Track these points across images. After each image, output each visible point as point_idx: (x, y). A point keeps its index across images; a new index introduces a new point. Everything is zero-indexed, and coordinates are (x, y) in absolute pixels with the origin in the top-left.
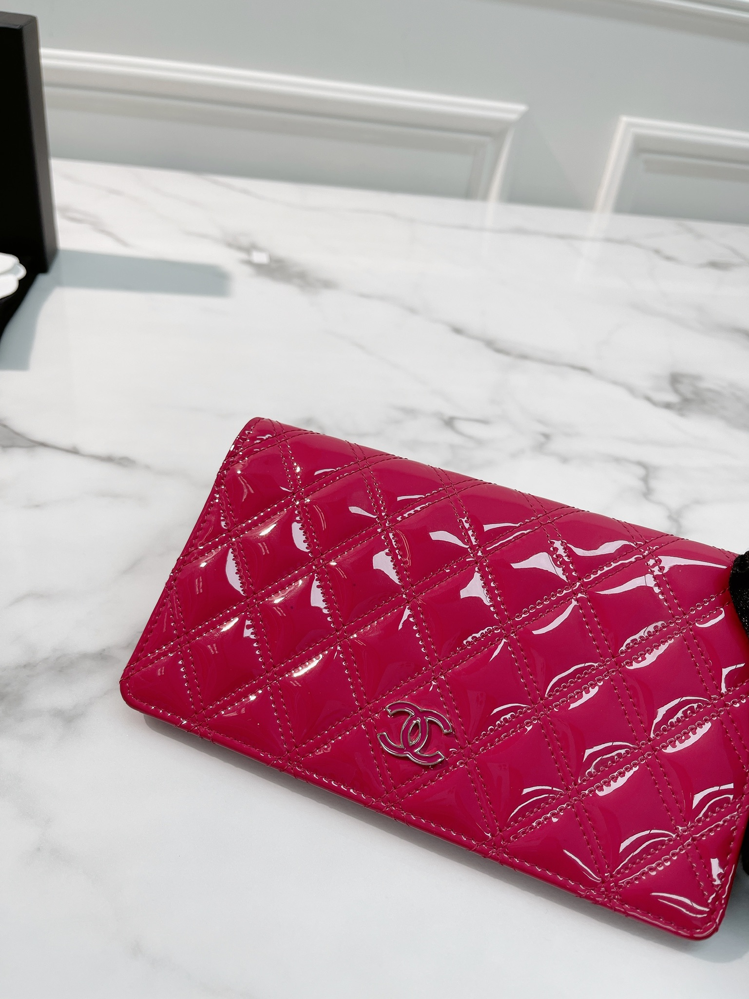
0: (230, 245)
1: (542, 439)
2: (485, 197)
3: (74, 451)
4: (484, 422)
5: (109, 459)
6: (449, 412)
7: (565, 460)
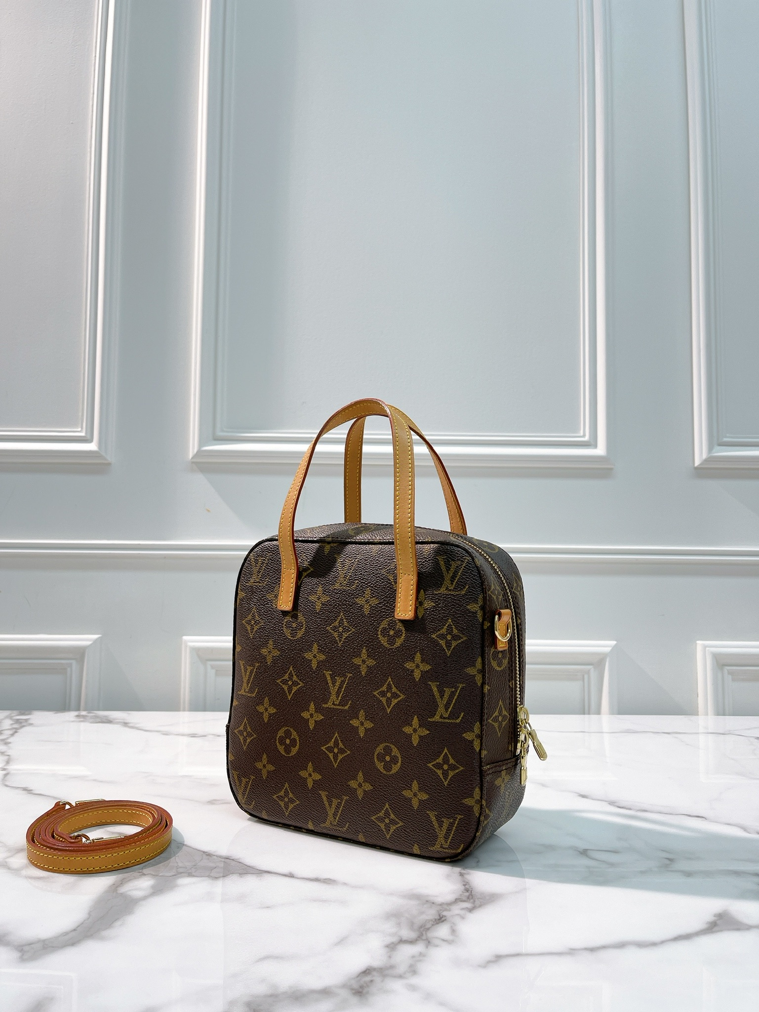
1: (668, 862)
2: (598, 712)
3: (291, 876)
4: (615, 852)
5: (317, 880)
6: (582, 845)
7: (689, 874)
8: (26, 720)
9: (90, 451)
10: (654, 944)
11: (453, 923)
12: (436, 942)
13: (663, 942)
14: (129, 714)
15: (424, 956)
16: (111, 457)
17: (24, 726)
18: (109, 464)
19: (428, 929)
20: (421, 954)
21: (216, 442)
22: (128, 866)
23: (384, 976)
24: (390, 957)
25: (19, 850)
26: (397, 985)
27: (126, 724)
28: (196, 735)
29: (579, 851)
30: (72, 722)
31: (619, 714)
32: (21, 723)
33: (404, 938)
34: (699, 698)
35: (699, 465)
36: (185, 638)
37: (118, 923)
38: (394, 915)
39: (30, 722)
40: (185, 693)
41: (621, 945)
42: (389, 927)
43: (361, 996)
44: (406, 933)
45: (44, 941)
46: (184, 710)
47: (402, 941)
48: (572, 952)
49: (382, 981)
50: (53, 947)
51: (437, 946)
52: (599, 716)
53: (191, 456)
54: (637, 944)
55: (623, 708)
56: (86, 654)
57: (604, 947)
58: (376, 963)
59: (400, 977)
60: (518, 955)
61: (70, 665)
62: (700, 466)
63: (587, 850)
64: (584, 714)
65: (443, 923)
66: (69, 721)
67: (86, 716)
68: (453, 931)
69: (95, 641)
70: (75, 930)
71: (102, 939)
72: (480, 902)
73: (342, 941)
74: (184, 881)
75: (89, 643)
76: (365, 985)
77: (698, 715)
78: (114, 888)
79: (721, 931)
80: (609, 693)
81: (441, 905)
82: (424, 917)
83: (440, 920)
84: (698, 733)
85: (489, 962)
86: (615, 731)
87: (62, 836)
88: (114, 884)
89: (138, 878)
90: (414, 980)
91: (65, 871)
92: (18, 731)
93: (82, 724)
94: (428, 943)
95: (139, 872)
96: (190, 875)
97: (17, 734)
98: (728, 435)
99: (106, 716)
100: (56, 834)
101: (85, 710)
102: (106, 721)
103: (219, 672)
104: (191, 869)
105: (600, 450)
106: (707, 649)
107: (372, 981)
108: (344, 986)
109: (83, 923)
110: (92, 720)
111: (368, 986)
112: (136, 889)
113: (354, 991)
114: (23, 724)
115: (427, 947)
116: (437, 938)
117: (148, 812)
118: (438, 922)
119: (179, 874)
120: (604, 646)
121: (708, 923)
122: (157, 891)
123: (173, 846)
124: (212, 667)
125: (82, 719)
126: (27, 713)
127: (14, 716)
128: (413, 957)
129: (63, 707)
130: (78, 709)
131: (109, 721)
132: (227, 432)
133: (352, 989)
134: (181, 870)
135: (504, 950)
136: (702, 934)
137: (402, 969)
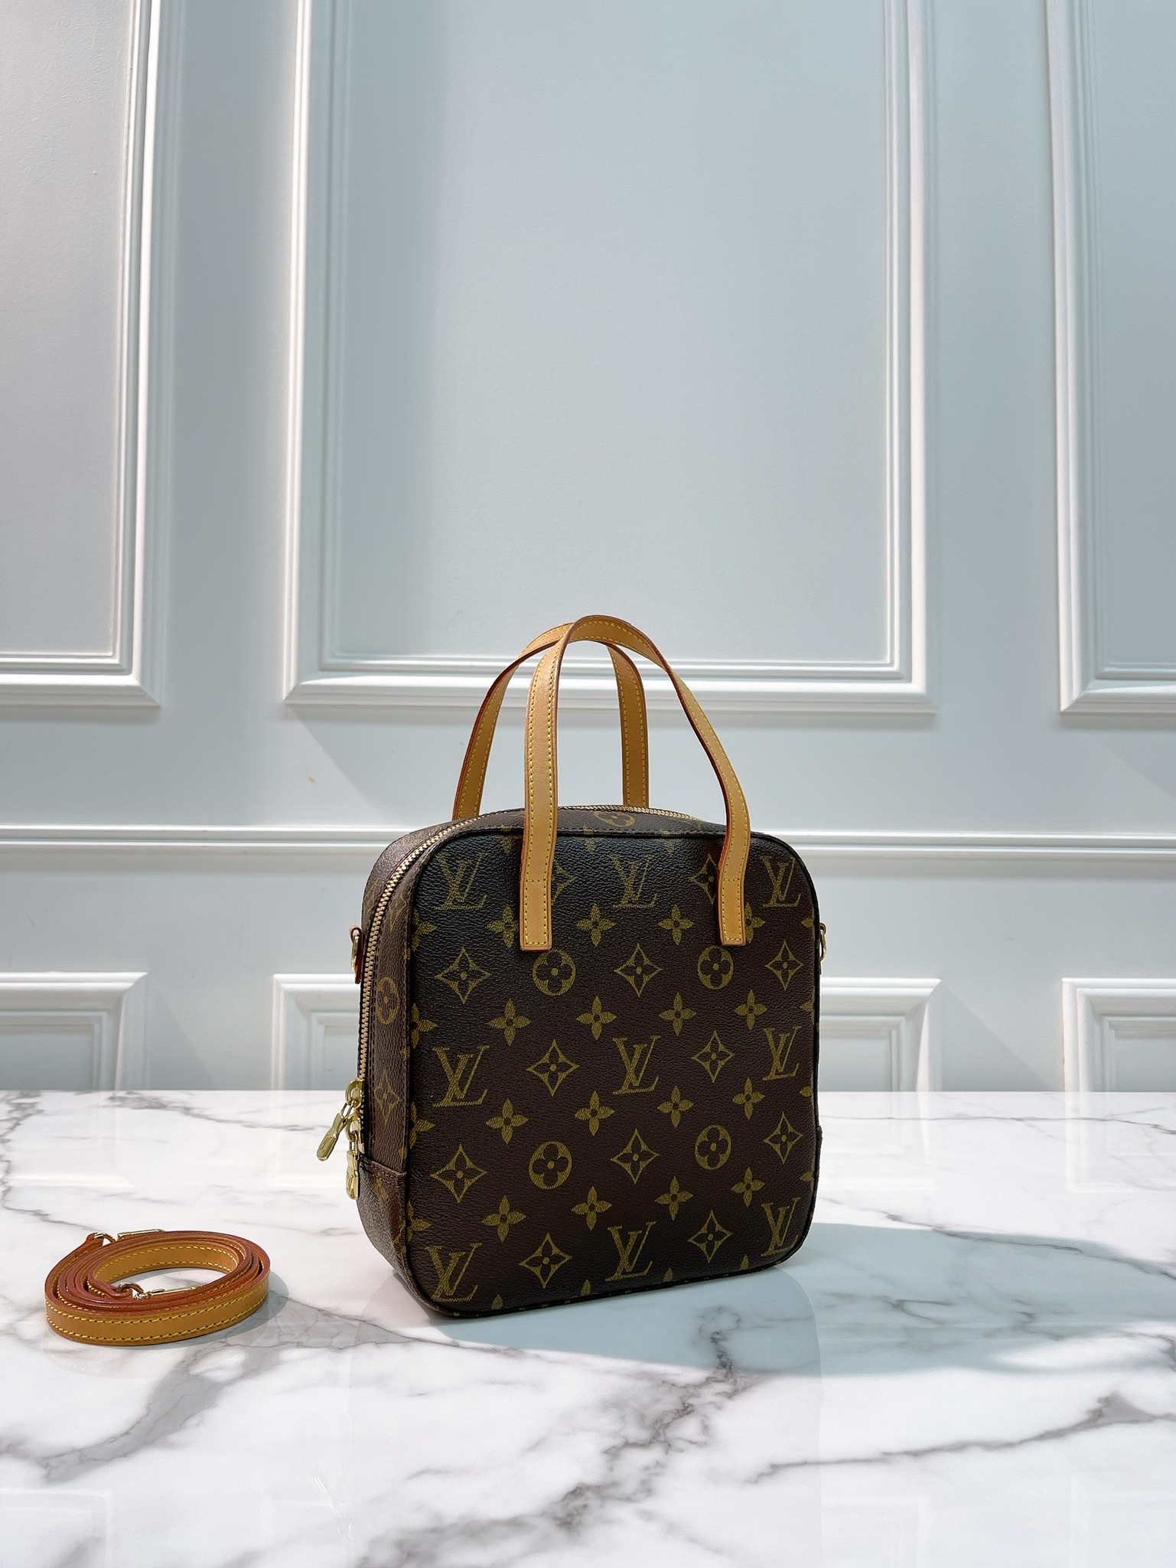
8: (33, 1105)
9: (128, 686)
10: (1009, 1445)
11: (705, 1416)
12: (680, 1444)
13: (1022, 1442)
14: (191, 1094)
15: (663, 1467)
16: (159, 697)
17: (29, 1115)
18: (158, 708)
19: (667, 1425)
20: (658, 1464)
21: (325, 673)
22: (204, 1332)
24: (611, 1469)
25: (36, 1310)
26: (624, 1512)
27: (187, 1111)
28: (296, 1128)
29: (891, 1303)
30: (104, 1107)
31: (943, 1090)
32: (24, 1109)
33: (632, 1440)
34: (1065, 1064)
35: (1069, 708)
36: (277, 976)
37: (193, 1421)
38: (614, 1405)
39: (39, 1107)
40: (278, 1062)
41: (960, 1447)
42: (608, 1422)
43: (569, 1528)
44: (634, 1432)
45: (81, 1450)
46: (276, 1089)
47: (628, 1444)
48: (885, 1458)
49: (601, 1506)
50: (94, 1460)
51: (681, 1451)
52: (913, 1093)
53: (284, 695)
54: (983, 1446)
55: (950, 1081)
56: (124, 1003)
57: (934, 1450)
58: (590, 1479)
59: (628, 1499)
60: (804, 1464)
61: (99, 1020)
62: (1068, 711)
63: (903, 1301)
64: (891, 1090)
65: (690, 1415)
66: (98, 1106)
67: (126, 1098)
68: (706, 1429)
69: (138, 982)
70: (127, 1433)
71: (171, 1446)
72: (745, 1383)
73: (537, 1445)
74: (291, 1354)
75: (128, 985)
76: (575, 1512)
77: (1064, 1091)
78: (185, 1366)
79: (1109, 1424)
80: (930, 1058)
81: (686, 1387)
82: (661, 1407)
83: (685, 1410)
84: (1064, 1119)
85: (761, 1475)
86: (940, 1117)
87: (101, 1287)
88: (183, 1361)
89: (221, 1350)
90: (649, 1504)
91: (107, 1342)
92: (21, 1122)
93: (118, 1110)
94: (668, 1446)
95: (222, 1342)
96: (299, 1345)
97: (19, 1127)
98: (1111, 663)
99: (156, 1099)
100: (91, 1284)
101: (122, 1089)
102: (154, 1104)
103: (330, 1029)
104: (300, 1336)
105: (917, 685)
106: (1078, 990)
108: (544, 1514)
109: (138, 1422)
110: (135, 1104)
111: (579, 1514)
112: (219, 1369)
113: (558, 1522)
114: (29, 1111)
115: (667, 1453)
116: (680, 1439)
117: (231, 1249)
118: (681, 1413)
119: (283, 1345)
120: (922, 985)
121: (1089, 1412)
122: (250, 1371)
123: (271, 1301)
124: (320, 1022)
125: (119, 1103)
126: (32, 1094)
127: (14, 1099)
128: (647, 1468)
129: (87, 1083)
130: (112, 1088)
131: (161, 1106)
132: (343, 657)
133: (556, 1518)
134: (285, 1339)
135: (782, 1457)
136: (1081, 1430)
137: (629, 1487)
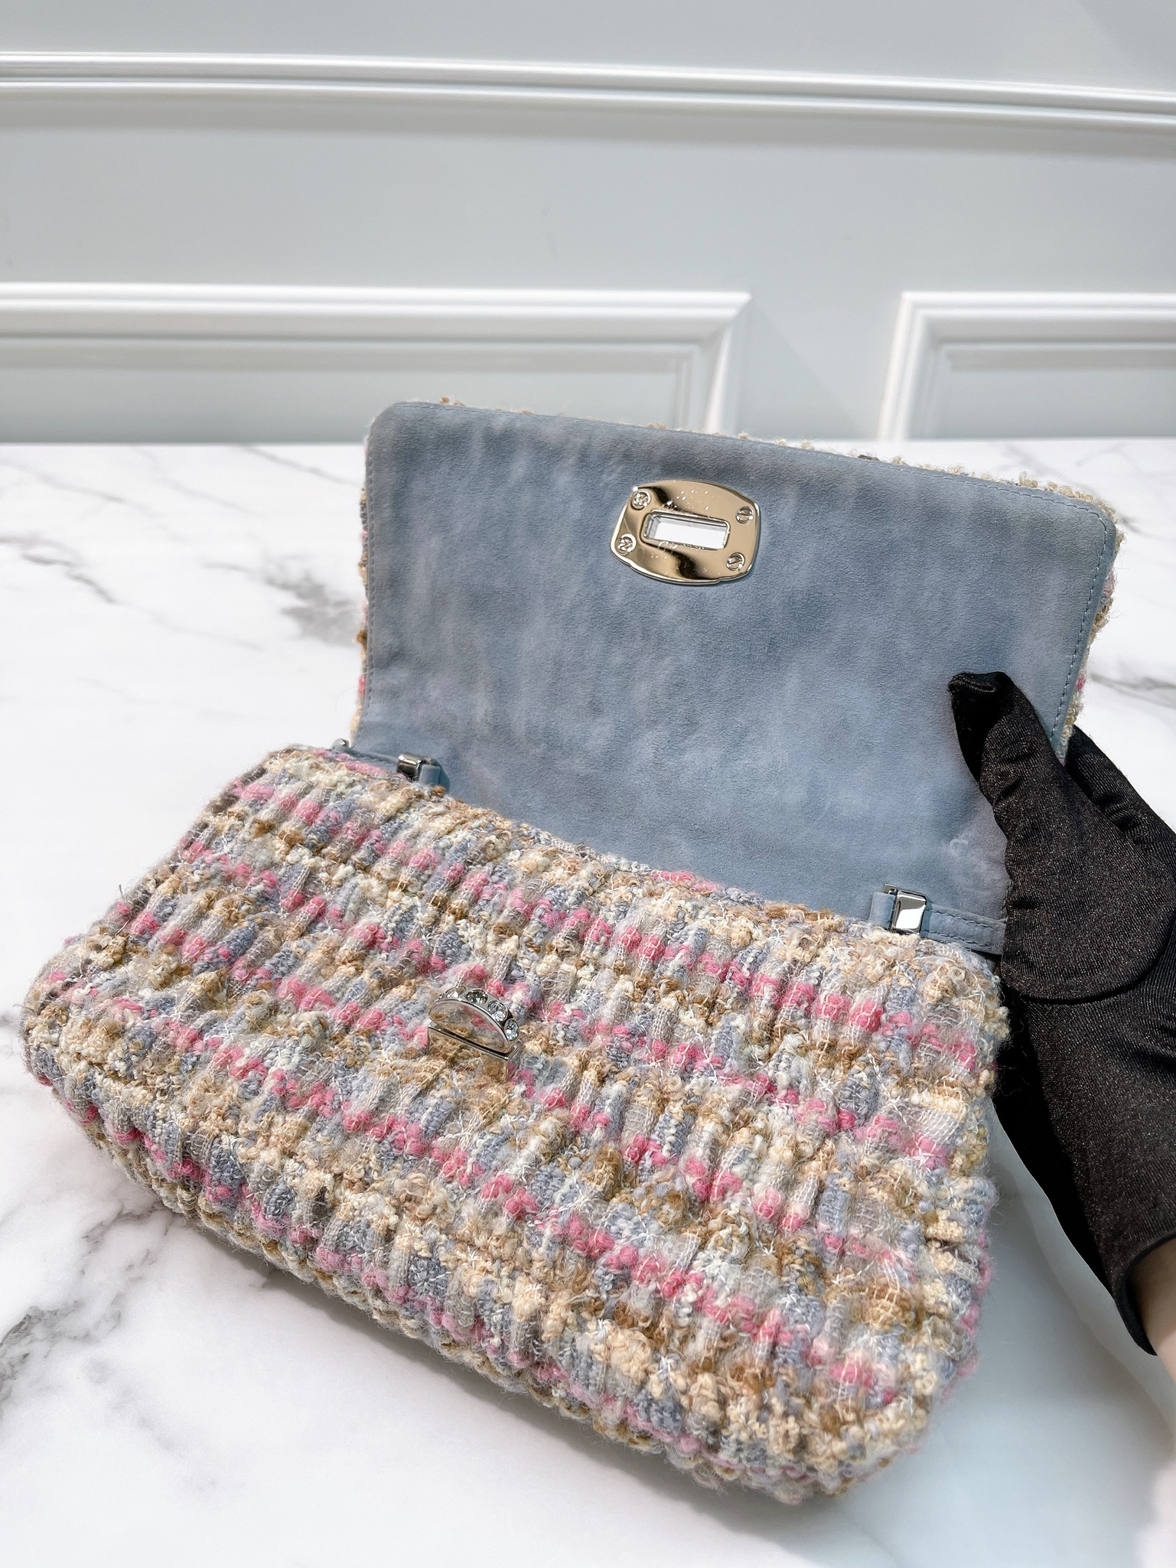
0: (271, 582)
23: (54, 1337)
107: (26, 1356)
